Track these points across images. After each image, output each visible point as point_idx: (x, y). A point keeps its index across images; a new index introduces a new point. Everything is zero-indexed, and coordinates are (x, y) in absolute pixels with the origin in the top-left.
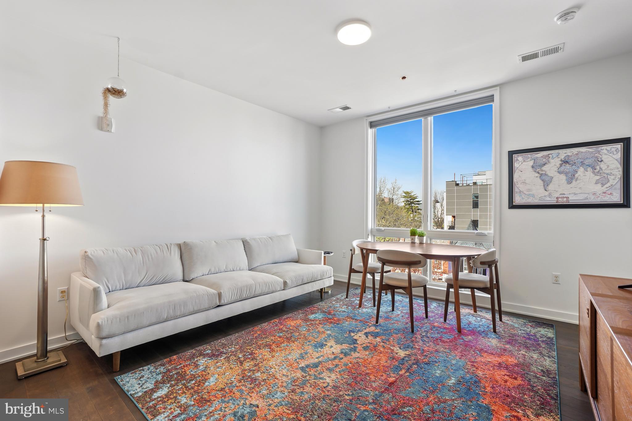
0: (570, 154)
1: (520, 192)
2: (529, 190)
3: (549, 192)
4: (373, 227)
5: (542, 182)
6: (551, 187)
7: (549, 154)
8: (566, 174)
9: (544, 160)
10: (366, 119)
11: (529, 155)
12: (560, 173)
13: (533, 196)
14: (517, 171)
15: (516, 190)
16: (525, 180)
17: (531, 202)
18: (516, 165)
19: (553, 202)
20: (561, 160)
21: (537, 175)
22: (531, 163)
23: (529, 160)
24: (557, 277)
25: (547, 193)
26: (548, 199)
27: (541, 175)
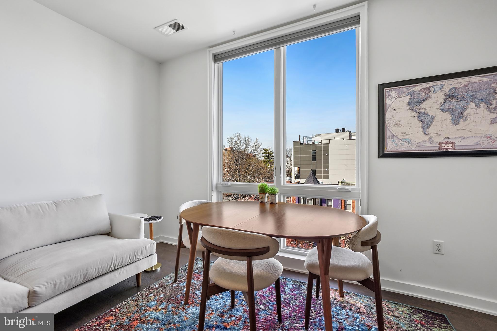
0: (457, 86)
1: (393, 136)
2: (405, 134)
3: (430, 136)
4: (219, 182)
5: (421, 123)
6: (432, 130)
7: (430, 87)
8: (452, 112)
9: (423, 95)
10: (209, 51)
11: (404, 88)
12: (443, 110)
13: (410, 141)
14: (389, 109)
15: (388, 133)
16: (399, 121)
17: (407, 150)
18: (388, 102)
19: (435, 148)
20: (446, 95)
21: (414, 114)
22: (407, 99)
23: (404, 95)
24: (439, 245)
25: (426, 138)
26: (428, 144)
27: (420, 114)
